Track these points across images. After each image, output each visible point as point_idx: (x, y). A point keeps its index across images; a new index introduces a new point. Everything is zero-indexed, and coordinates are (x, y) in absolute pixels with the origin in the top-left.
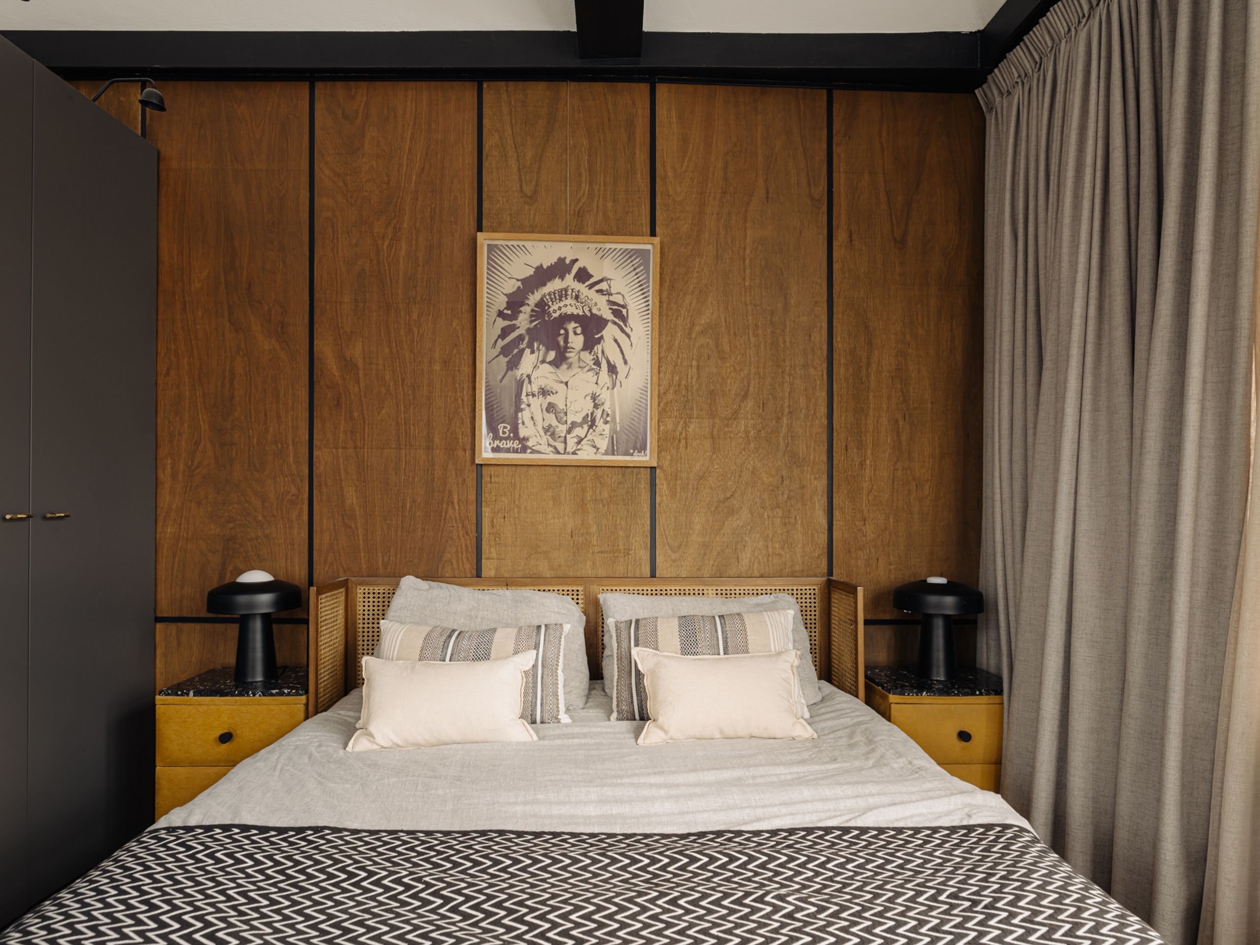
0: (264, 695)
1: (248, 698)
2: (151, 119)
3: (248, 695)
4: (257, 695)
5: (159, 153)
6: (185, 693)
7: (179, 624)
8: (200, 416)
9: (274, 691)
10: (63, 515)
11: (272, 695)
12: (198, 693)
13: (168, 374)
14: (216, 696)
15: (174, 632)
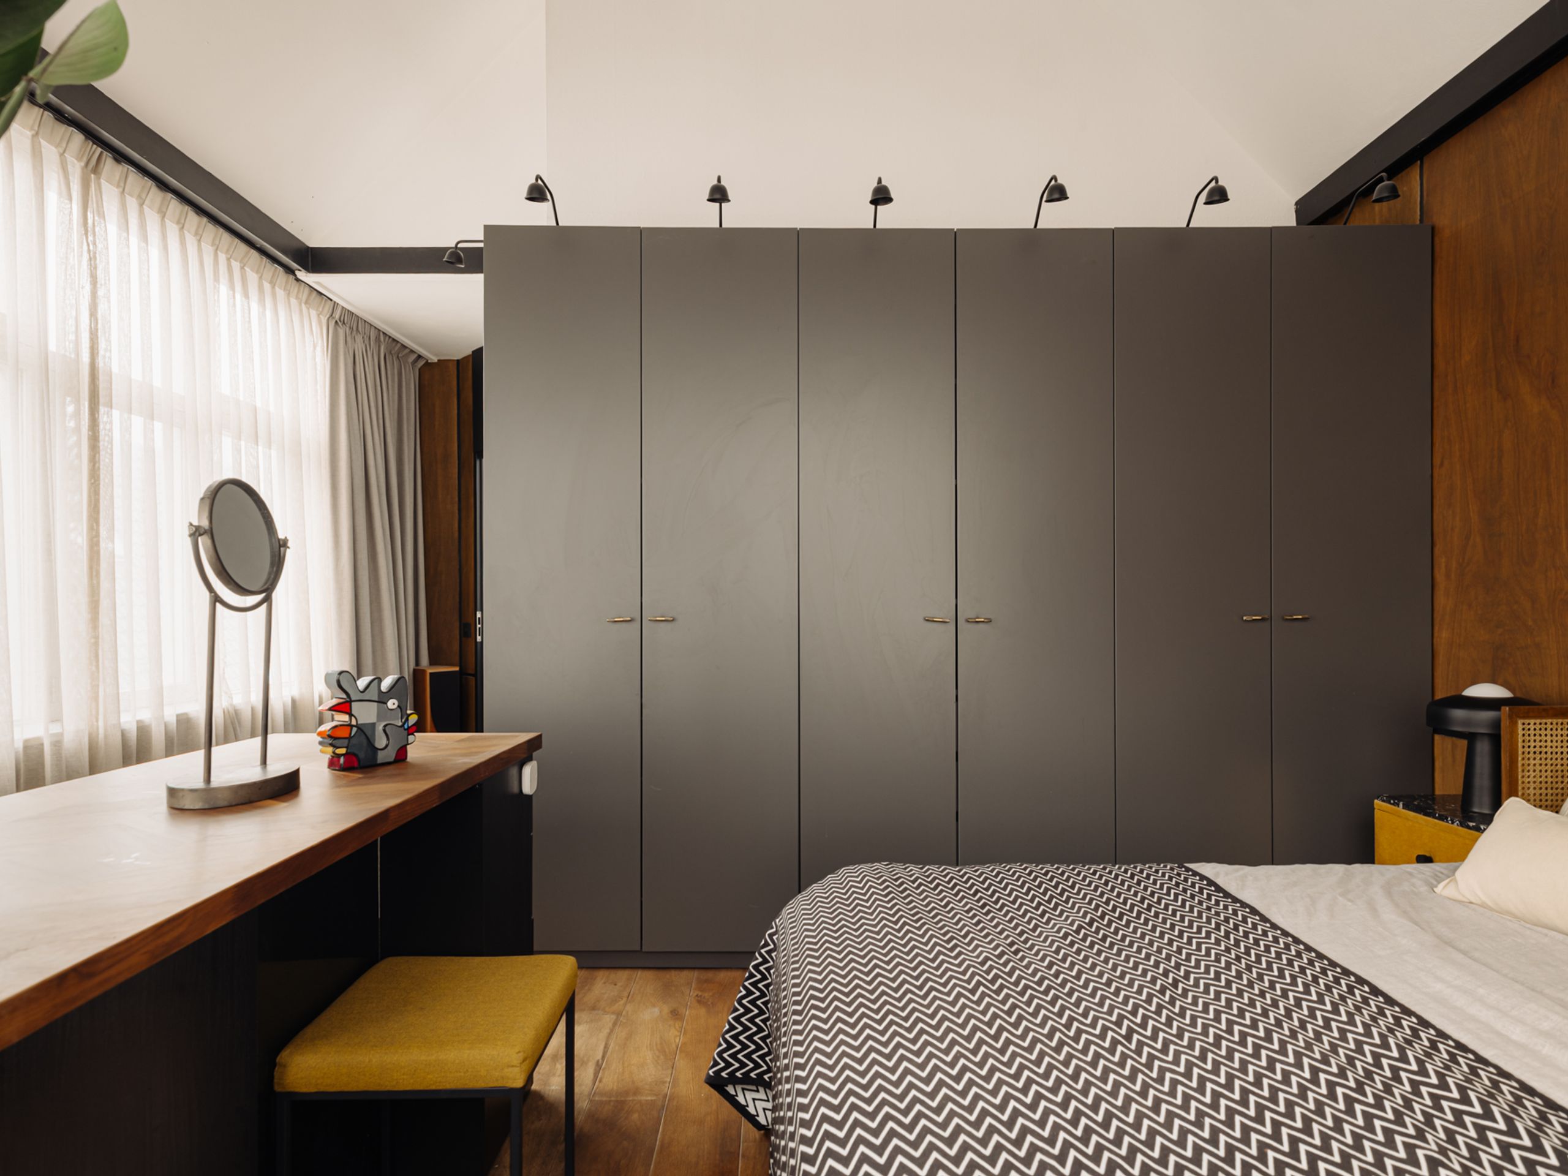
0: (1462, 826)
1: (1447, 824)
2: (1427, 195)
3: (1447, 822)
4: (1456, 824)
5: (1433, 228)
6: (1396, 803)
7: (1454, 739)
8: (1470, 506)
9: (1471, 824)
10: (1300, 617)
11: (1468, 827)
12: (1405, 807)
13: (1442, 464)
14: (1420, 813)
15: (1450, 746)
